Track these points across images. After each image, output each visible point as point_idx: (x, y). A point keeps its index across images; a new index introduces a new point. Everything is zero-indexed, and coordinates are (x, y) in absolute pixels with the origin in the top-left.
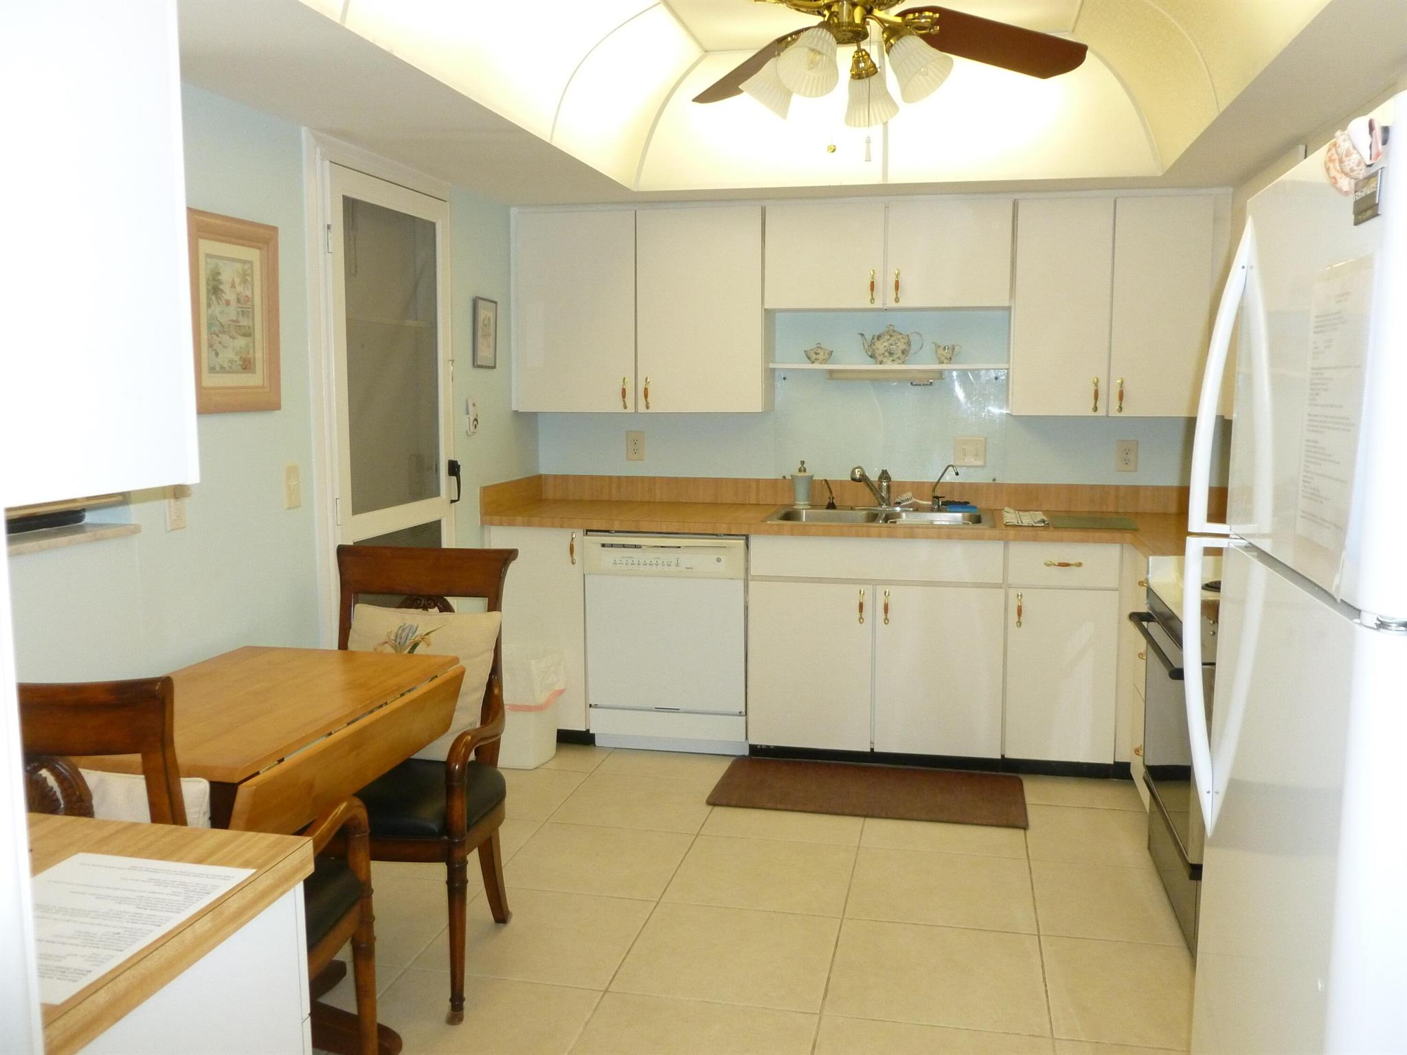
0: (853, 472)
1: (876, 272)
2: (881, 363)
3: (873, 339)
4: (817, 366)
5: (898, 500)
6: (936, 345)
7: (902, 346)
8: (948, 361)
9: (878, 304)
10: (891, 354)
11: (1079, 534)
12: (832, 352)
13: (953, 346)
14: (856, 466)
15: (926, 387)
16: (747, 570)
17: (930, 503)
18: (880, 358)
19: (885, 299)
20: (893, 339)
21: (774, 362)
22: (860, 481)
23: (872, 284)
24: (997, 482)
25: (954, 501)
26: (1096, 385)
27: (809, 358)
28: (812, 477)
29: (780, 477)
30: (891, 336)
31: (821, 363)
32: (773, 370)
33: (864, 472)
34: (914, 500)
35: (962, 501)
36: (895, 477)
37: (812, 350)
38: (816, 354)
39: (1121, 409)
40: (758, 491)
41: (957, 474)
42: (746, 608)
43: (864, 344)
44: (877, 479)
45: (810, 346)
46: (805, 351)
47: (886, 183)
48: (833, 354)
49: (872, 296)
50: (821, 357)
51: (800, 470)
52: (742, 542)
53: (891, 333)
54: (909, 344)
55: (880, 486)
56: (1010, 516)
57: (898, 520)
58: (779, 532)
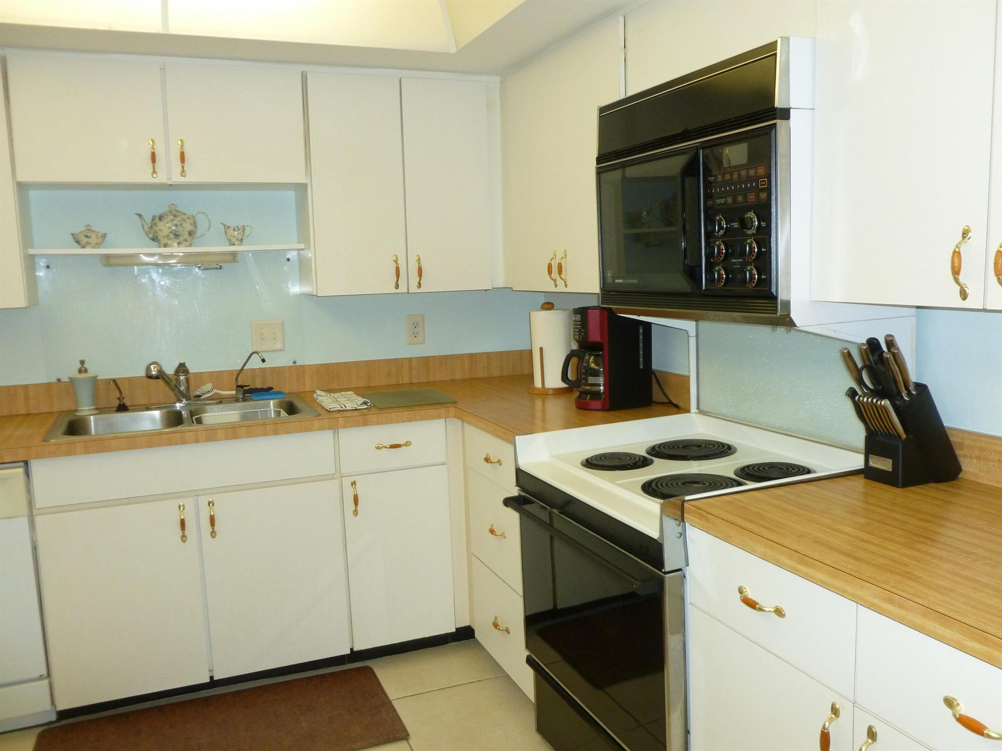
0: (148, 369)
1: (156, 141)
2: (165, 246)
3: (153, 219)
4: (88, 251)
5: (198, 393)
6: (225, 226)
7: (188, 227)
8: (239, 242)
9: (161, 178)
10: (177, 236)
11: (406, 414)
12: (105, 234)
13: (243, 226)
14: (150, 362)
15: (216, 270)
16: (30, 503)
17: (234, 392)
18: (164, 241)
19: (170, 173)
20: (179, 219)
21: (32, 247)
22: (157, 378)
23: (153, 155)
24: (297, 364)
25: (257, 388)
26: (396, 262)
27: (78, 242)
28: (96, 377)
29: (54, 380)
30: (175, 216)
31: (94, 247)
32: (33, 257)
33: (161, 368)
34: (215, 391)
35: (265, 387)
36: (192, 369)
37: (80, 233)
38: (87, 237)
39: (420, 285)
40: (27, 397)
41: (263, 361)
42: (35, 549)
43: (143, 225)
44: (172, 372)
45: (78, 228)
46: (72, 234)
47: (167, 33)
48: (108, 238)
49: (154, 168)
50: (93, 240)
51: (80, 371)
52: (21, 471)
53: (174, 213)
54: (195, 224)
55: (178, 380)
56: (326, 400)
57: (202, 415)
58: (70, 452)
